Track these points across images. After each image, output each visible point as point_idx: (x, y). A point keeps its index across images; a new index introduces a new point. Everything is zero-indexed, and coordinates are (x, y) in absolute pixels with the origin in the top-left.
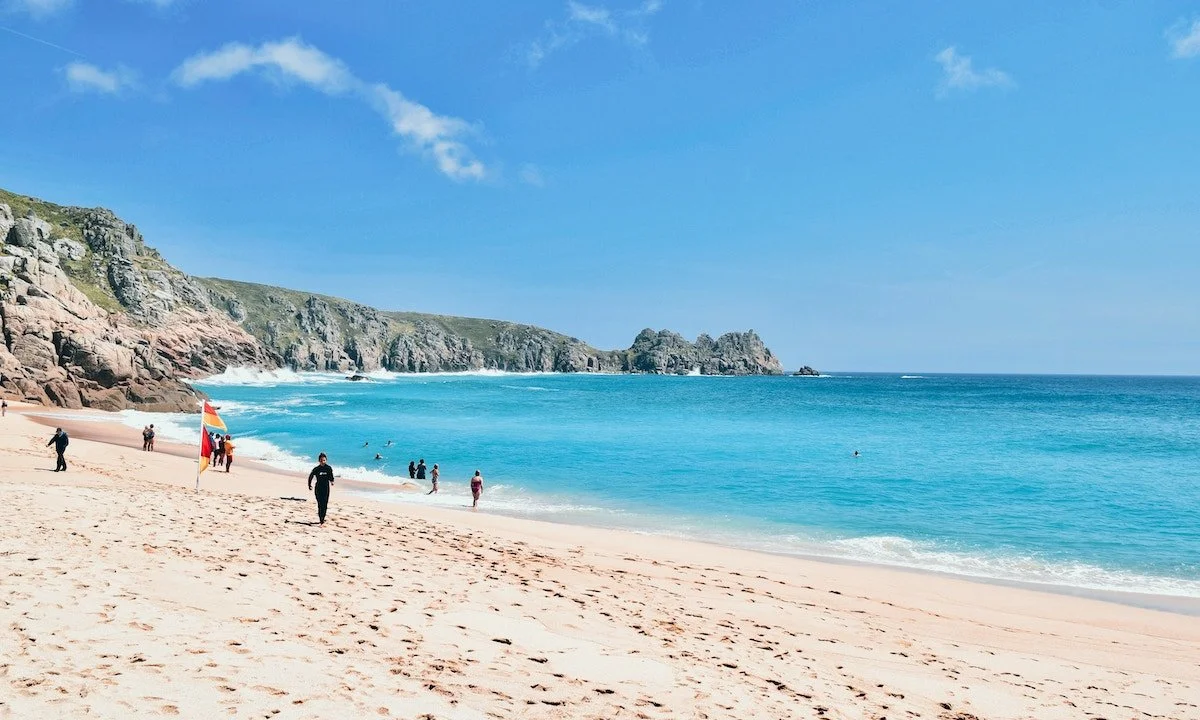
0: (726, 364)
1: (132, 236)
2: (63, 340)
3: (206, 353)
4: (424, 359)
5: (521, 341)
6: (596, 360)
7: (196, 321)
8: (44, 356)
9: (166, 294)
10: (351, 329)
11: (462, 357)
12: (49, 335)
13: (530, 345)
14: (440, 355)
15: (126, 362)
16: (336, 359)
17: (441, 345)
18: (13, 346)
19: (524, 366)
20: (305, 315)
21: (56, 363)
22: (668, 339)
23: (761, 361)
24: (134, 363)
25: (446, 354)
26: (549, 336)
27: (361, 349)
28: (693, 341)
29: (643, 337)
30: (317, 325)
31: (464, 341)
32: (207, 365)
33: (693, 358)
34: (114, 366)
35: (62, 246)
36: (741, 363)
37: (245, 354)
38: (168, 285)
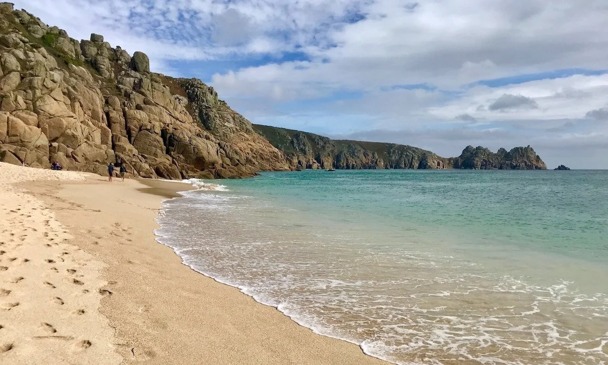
0: (514, 164)
1: (211, 93)
2: (169, 135)
3: (253, 157)
4: (354, 163)
5: (402, 154)
6: (441, 162)
7: (248, 140)
8: (155, 146)
9: (231, 125)
10: (318, 148)
11: (372, 162)
12: (158, 130)
13: (407, 155)
14: (361, 161)
15: (213, 151)
16: (311, 163)
17: (362, 156)
18: (133, 139)
19: (403, 166)
20: (295, 141)
21: (165, 152)
22: (482, 151)
23: (534, 163)
24: (219, 153)
25: (364, 160)
26: (417, 151)
27: (323, 159)
28: (495, 152)
29: (467, 149)
30: (301, 146)
31: (373, 154)
32: (254, 164)
33: (496, 161)
34: (205, 154)
35: (176, 99)
36: (523, 164)
37: (274, 158)
38: (231, 120)
